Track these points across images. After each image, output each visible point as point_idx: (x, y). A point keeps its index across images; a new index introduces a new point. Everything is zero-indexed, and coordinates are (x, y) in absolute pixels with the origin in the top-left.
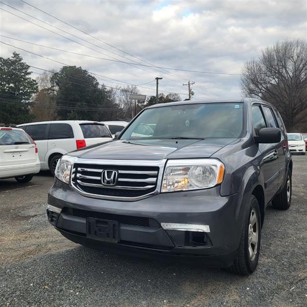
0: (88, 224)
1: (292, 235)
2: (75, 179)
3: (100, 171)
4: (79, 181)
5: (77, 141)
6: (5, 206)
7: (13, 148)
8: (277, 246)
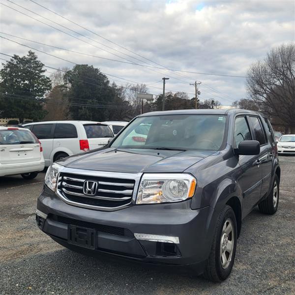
0: (70, 230)
1: (272, 241)
2: (61, 187)
3: (83, 181)
4: (64, 189)
5: (80, 141)
6: (7, 203)
7: (18, 147)
8: (255, 252)
